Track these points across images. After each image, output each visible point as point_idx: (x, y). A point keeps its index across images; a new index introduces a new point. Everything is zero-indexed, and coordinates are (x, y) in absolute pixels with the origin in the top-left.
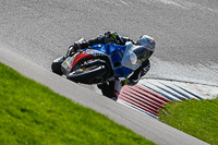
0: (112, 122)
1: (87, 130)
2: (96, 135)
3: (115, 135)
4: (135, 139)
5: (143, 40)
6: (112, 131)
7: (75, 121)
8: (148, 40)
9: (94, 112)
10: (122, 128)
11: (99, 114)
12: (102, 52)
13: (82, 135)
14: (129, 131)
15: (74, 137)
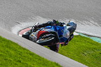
0: (20, 47)
1: (8, 50)
2: (13, 52)
3: (21, 53)
4: (31, 54)
5: (71, 23)
6: (20, 50)
7: (3, 46)
8: (74, 23)
9: (11, 42)
10: (24, 49)
11: (14, 43)
12: (52, 30)
13: (6, 52)
14: (28, 50)
15: (3, 54)
